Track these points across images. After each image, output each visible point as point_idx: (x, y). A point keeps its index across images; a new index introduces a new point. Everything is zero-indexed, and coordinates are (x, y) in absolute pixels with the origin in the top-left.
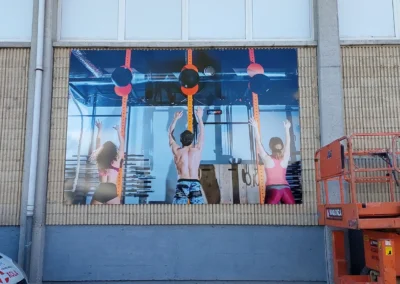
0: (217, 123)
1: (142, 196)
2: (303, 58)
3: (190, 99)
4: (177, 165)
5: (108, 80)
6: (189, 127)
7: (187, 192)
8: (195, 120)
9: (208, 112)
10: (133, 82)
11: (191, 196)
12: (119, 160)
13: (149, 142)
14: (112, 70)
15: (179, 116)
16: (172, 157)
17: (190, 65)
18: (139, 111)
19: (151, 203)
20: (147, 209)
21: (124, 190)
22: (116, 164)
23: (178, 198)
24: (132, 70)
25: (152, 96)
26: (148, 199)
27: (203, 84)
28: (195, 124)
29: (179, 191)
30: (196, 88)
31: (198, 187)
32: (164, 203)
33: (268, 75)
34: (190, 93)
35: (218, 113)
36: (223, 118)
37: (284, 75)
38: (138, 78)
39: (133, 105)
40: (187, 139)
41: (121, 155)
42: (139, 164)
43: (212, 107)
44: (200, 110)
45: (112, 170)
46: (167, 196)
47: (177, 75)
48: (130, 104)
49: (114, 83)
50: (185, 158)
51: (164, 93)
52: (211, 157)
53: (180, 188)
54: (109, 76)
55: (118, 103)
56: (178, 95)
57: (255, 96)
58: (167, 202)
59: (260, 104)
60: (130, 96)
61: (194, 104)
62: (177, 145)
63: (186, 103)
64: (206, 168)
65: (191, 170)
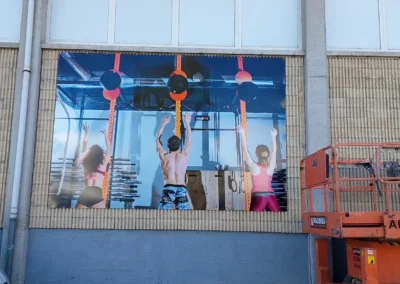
0: (205, 130)
1: (128, 201)
2: (291, 67)
3: (178, 105)
4: (164, 170)
5: (97, 83)
6: (176, 132)
7: (173, 197)
8: (182, 126)
9: (195, 118)
10: (122, 86)
11: (177, 201)
12: (105, 164)
13: (136, 146)
14: (102, 73)
15: (167, 121)
16: (159, 161)
17: (179, 70)
18: (127, 115)
19: (137, 207)
20: (135, 213)
21: (110, 195)
22: (103, 168)
23: (164, 203)
24: (121, 74)
25: (139, 100)
26: (134, 204)
27: (191, 90)
28: (183, 130)
29: (166, 196)
30: (185, 93)
31: (184, 193)
32: (150, 208)
33: (256, 83)
34: (178, 99)
35: (206, 119)
36: (211, 124)
37: (271, 83)
38: (127, 82)
39: (122, 109)
40: (175, 144)
41: (107, 159)
42: (125, 168)
43: (200, 113)
44: (188, 116)
45: (98, 174)
46: (153, 202)
47: (166, 80)
48: (117, 108)
49: (102, 86)
50: (172, 164)
51: (152, 97)
52: (198, 163)
53: (166, 193)
54: (97, 79)
55: (107, 107)
56: (166, 100)
57: (243, 104)
58: (153, 207)
59: (248, 110)
60: (118, 100)
61: (182, 109)
62: (165, 150)
63: (174, 109)
64: (193, 174)
65: (178, 176)
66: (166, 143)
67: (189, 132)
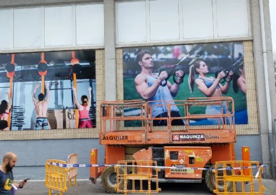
0: (56, 89)
1: (20, 127)
2: (98, 55)
3: (43, 77)
4: (37, 110)
5: (4, 70)
6: (42, 92)
7: (41, 123)
8: (45, 88)
9: (51, 84)
10: (15, 70)
11: (43, 125)
12: (9, 109)
13: (23, 99)
14: (5, 65)
15: (38, 86)
16: (34, 106)
17: (43, 60)
18: (18, 84)
19: (25, 129)
20: (22, 132)
21: (11, 124)
22: (7, 111)
23: (36, 126)
24: (15, 64)
25: (23, 77)
26: (23, 128)
27: (49, 69)
28: (45, 90)
29: (37, 123)
30: (46, 72)
31: (46, 121)
32: (30, 129)
33: (81, 64)
34: (43, 75)
35: (57, 84)
36: (59, 87)
37: (88, 64)
38: (18, 68)
39: (15, 81)
40: (42, 97)
41: (9, 107)
42: (18, 111)
43: (53, 81)
44: (48, 83)
45: (6, 114)
46: (32, 126)
47: (37, 66)
48: (13, 82)
49: (6, 71)
50: (40, 107)
51: (30, 75)
52: (53, 106)
53: (38, 122)
54: (4, 68)
55: (9, 81)
56: (37, 76)
57: (75, 75)
58: (31, 129)
59: (77, 78)
60: (14, 77)
61: (45, 80)
62: (37, 100)
63: (41, 80)
64: (51, 112)
65: (43, 113)
66: (37, 97)
67: (48, 91)
